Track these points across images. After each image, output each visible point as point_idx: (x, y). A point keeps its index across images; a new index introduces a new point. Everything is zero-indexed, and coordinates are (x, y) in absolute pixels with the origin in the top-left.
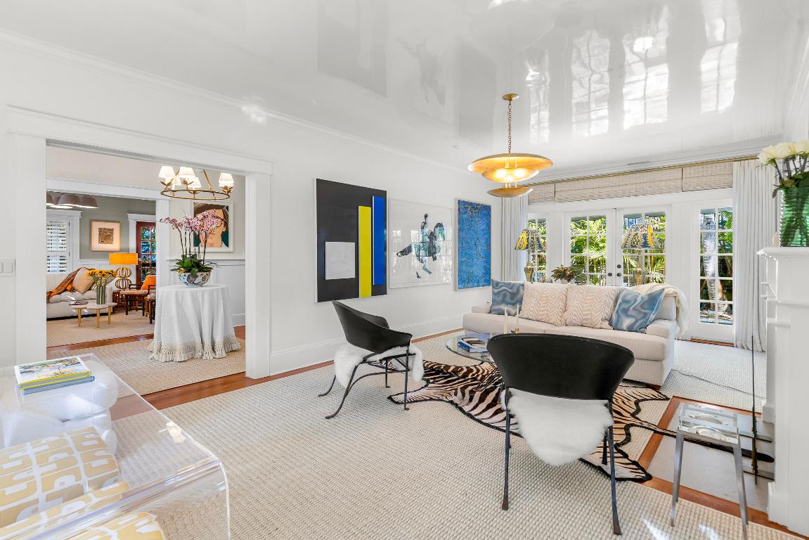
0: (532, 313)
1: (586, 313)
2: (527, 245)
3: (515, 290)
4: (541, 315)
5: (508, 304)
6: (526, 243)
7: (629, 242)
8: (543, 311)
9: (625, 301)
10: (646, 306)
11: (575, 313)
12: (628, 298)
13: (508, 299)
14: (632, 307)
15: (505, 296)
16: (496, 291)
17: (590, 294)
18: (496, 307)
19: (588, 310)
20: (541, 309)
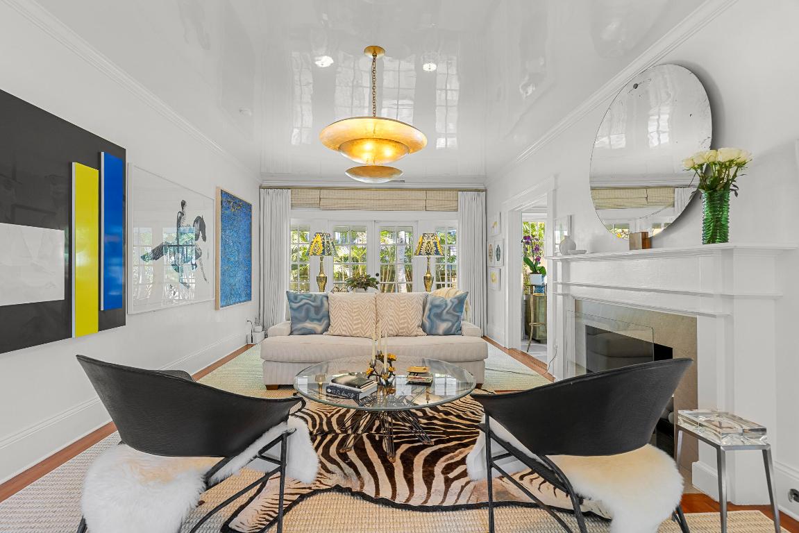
0: (344, 328)
1: (403, 321)
2: (323, 250)
3: (318, 303)
4: (357, 329)
5: (312, 320)
6: (322, 248)
7: (424, 248)
8: (358, 324)
9: (434, 306)
10: (457, 309)
11: (391, 323)
12: (437, 302)
13: (312, 314)
14: (445, 311)
15: (308, 311)
16: (295, 306)
17: (402, 302)
18: (299, 326)
19: (404, 318)
20: (355, 322)
